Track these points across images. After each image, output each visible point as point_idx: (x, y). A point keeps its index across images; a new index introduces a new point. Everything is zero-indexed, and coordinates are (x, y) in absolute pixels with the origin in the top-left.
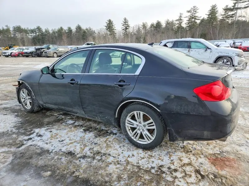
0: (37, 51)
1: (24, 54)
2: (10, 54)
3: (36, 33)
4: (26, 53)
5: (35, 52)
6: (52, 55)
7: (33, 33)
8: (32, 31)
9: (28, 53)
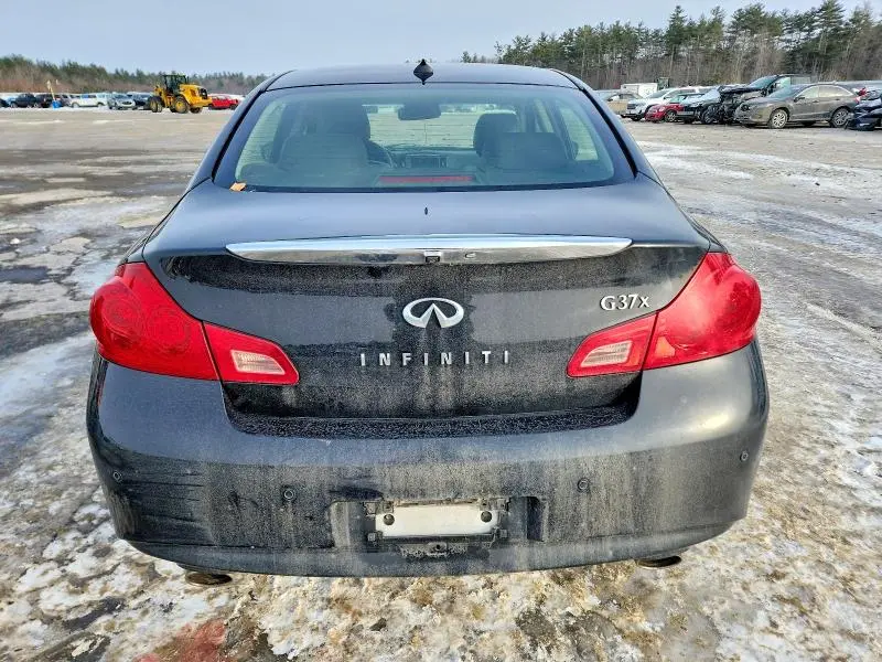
0: (722, 101)
1: (679, 113)
2: (643, 111)
3: (812, 29)
4: (688, 108)
5: (714, 105)
6: (764, 120)
7: (801, 30)
8: (800, 23)
9: (692, 109)
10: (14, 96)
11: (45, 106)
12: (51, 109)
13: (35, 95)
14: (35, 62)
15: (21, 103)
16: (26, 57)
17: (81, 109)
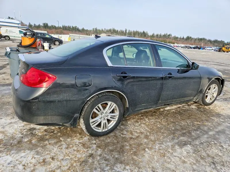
10: (194, 46)
11: (199, 49)
12: (200, 50)
13: (198, 46)
14: (207, 39)
15: (194, 48)
16: (206, 38)
17: (207, 50)
